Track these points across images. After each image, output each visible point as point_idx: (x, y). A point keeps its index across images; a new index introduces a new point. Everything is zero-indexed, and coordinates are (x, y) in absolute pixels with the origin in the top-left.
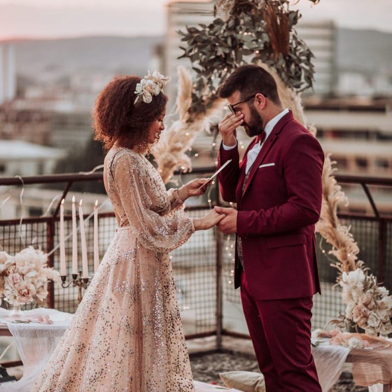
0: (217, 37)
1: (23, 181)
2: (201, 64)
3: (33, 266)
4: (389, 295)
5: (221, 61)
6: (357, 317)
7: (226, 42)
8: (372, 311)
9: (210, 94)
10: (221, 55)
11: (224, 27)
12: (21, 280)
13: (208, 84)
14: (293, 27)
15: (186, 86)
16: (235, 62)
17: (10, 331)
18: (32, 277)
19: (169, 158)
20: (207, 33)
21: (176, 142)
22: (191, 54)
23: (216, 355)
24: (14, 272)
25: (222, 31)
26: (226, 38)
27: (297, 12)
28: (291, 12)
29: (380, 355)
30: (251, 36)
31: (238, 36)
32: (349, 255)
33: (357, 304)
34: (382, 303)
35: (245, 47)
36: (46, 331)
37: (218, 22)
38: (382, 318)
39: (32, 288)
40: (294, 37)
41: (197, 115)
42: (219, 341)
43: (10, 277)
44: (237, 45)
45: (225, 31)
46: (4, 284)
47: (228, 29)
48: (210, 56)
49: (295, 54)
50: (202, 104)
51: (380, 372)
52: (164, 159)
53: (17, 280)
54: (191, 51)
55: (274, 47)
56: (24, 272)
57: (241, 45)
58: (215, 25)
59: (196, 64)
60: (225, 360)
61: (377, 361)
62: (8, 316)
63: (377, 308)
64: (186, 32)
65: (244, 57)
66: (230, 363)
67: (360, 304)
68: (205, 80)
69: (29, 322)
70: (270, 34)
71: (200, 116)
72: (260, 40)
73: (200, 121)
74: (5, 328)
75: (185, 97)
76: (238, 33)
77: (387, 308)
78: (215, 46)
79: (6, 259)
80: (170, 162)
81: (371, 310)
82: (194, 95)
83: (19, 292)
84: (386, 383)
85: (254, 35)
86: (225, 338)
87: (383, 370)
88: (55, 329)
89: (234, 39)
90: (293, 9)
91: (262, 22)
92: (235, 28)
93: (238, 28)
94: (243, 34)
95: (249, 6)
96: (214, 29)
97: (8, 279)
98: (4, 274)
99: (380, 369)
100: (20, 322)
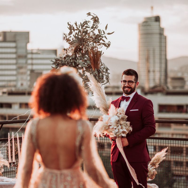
7: (72, 64)
11: (71, 58)
20: (63, 61)
27: (101, 51)
30: (82, 62)
31: (77, 62)
35: (80, 66)
37: (68, 56)
44: (76, 65)
45: (71, 60)
49: (101, 69)
57: (78, 66)
58: (66, 57)
64: (54, 61)
65: (79, 70)
70: (91, 61)
72: (86, 63)
89: (75, 63)
90: (99, 50)
91: (86, 56)
92: (75, 58)
93: (77, 58)
94: (79, 61)
95: (81, 49)
96: (66, 59)
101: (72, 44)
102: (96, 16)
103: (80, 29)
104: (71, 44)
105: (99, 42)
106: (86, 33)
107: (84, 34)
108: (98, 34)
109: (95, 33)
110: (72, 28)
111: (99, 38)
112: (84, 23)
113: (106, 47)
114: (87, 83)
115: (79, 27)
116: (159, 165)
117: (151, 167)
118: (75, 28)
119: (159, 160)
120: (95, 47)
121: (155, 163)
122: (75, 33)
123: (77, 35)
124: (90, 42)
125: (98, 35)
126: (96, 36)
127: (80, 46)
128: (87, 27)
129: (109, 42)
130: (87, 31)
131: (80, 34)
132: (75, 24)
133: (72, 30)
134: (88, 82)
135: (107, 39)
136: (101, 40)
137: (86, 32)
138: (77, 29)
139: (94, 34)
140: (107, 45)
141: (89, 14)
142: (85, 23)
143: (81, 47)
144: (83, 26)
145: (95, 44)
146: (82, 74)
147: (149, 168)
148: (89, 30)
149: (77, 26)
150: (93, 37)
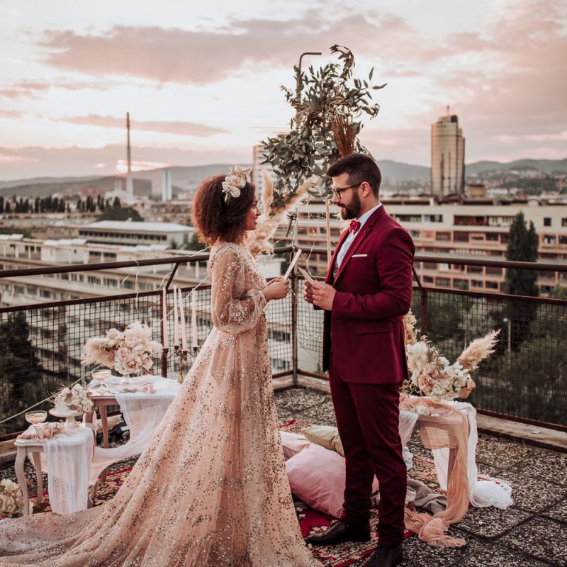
0: (294, 145)
1: (138, 264)
2: (281, 167)
3: (140, 340)
4: (449, 365)
5: (296, 165)
6: (423, 384)
7: (301, 149)
8: (437, 381)
9: (289, 192)
10: (297, 160)
11: (299, 137)
12: (129, 353)
13: (286, 183)
14: (357, 136)
15: (269, 186)
16: (308, 166)
17: (118, 400)
18: (138, 351)
19: (255, 245)
20: (285, 142)
21: (261, 231)
22: (272, 160)
23: (293, 390)
24: (123, 347)
25: (297, 141)
26: (301, 146)
27: (359, 123)
28: (354, 124)
29: (446, 421)
30: (321, 144)
31: (311, 144)
32: (408, 325)
33: (421, 373)
34: (445, 373)
35: (316, 153)
36: (149, 400)
37: (294, 133)
38: (446, 387)
39: (139, 359)
40: (358, 144)
41: (278, 209)
42: (295, 378)
43: (119, 351)
44: (309, 151)
45: (299, 140)
46: (114, 357)
47: (302, 138)
48: (289, 160)
50: (282, 200)
51: (447, 437)
52: (251, 246)
53: (125, 353)
54: (273, 157)
55: (341, 153)
56: (132, 346)
57: (313, 152)
58: (291, 136)
59: (276, 167)
60: (300, 395)
61: (444, 427)
62: (118, 384)
63: (441, 377)
64: (267, 142)
65: (316, 162)
66: (304, 397)
67: (425, 373)
68: (284, 180)
69: (135, 391)
70: (338, 142)
71: (280, 210)
72: (328, 147)
73: (281, 214)
74: (113, 398)
75: (268, 195)
76: (310, 141)
77: (449, 377)
78: (292, 152)
80: (256, 248)
81: (435, 379)
82: (275, 193)
83: (127, 364)
84: (452, 448)
85: (323, 142)
86: (299, 376)
87: (449, 436)
88: (158, 398)
89: (307, 147)
90: (356, 120)
91: (330, 132)
92: (308, 137)
93: (310, 137)
94: (314, 142)
95: (320, 120)
96: (292, 139)
97: (118, 352)
98: (115, 348)
99: (447, 434)
100: (127, 391)
101: (303, 109)
102: (348, 51)
103: (319, 79)
104: (299, 108)
105: (355, 105)
106: (329, 87)
107: (326, 89)
108: (355, 88)
109: (347, 87)
110: (303, 78)
111: (355, 97)
112: (327, 67)
113: (371, 115)
115: (318, 77)
116: (478, 365)
117: (462, 370)
118: (310, 78)
119: (479, 355)
120: (348, 115)
121: (471, 361)
122: (309, 89)
123: (312, 93)
124: (338, 105)
125: (353, 90)
126: (351, 92)
127: (317, 114)
128: (332, 76)
129: (377, 104)
130: (333, 83)
131: (318, 89)
132: (309, 71)
133: (304, 83)
135: (371, 98)
136: (361, 101)
137: (331, 86)
138: (313, 79)
139: (347, 90)
140: (372, 111)
141: (335, 49)
142: (329, 68)
143: (321, 114)
144: (326, 74)
145: (346, 108)
146: (321, 167)
147: (457, 371)
148: (337, 81)
149: (313, 74)
150: (345, 95)
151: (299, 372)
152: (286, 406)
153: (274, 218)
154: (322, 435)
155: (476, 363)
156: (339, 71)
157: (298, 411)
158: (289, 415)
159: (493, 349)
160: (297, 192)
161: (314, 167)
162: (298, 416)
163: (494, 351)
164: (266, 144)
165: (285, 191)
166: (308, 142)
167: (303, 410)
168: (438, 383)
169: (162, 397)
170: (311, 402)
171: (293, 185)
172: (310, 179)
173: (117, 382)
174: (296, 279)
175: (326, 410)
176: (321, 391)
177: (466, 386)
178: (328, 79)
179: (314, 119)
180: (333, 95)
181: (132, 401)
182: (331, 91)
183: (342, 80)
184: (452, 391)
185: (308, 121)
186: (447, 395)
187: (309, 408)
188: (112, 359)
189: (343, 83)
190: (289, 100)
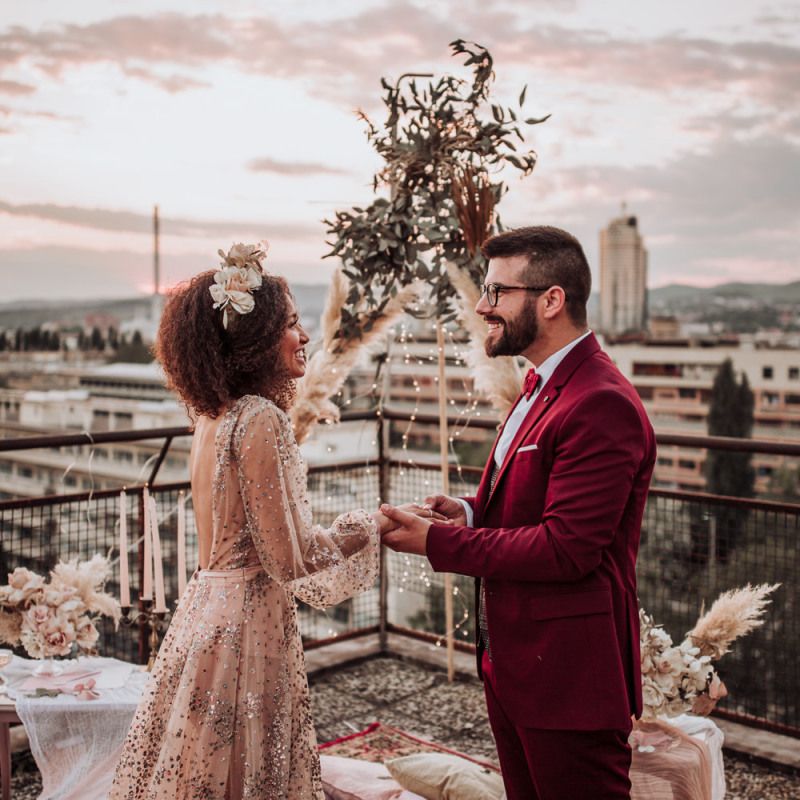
0: (379, 224)
1: (92, 440)
2: (356, 264)
3: (76, 590)
4: (672, 646)
5: (384, 260)
7: (392, 230)
8: (649, 679)
9: (370, 310)
10: (385, 251)
11: (390, 210)
12: (50, 617)
13: (365, 294)
14: (498, 208)
16: (406, 263)
17: (19, 714)
18: (70, 611)
19: (307, 409)
20: (364, 219)
21: (318, 383)
22: (342, 252)
23: (378, 661)
24: (41, 603)
25: (386, 216)
26: (393, 225)
27: (501, 185)
28: (492, 186)
29: (667, 763)
30: (430, 222)
31: (411, 222)
34: (666, 664)
35: (421, 239)
36: (82, 713)
37: (380, 203)
38: (668, 692)
39: (69, 629)
40: (497, 221)
41: (349, 341)
42: (383, 640)
43: (31, 612)
44: (407, 235)
45: (390, 215)
46: (20, 624)
47: (395, 212)
48: (370, 251)
50: (357, 325)
52: (299, 410)
53: (42, 618)
54: (341, 247)
55: (467, 238)
56: (56, 603)
57: (415, 237)
58: (376, 208)
59: (348, 265)
60: (390, 671)
61: (665, 773)
62: (30, 676)
63: (657, 671)
64: (334, 220)
65: (420, 255)
66: (398, 676)
68: (361, 288)
69: (54, 694)
70: (463, 217)
71: (352, 343)
72: (443, 228)
73: (355, 350)
74: (11, 709)
75: (333, 316)
76: (410, 217)
77: (672, 671)
78: (375, 237)
79: (27, 580)
80: (308, 414)
81: (645, 674)
82: (344, 312)
83: (46, 638)
85: (433, 220)
86: (390, 635)
87: (674, 792)
88: (100, 709)
89: (405, 228)
90: (494, 179)
91: (447, 201)
92: (406, 210)
93: (410, 210)
94: (418, 218)
95: (428, 178)
96: (375, 213)
97: (29, 615)
98: (23, 606)
99: (670, 789)
100: (42, 693)
101: (397, 157)
102: (483, 51)
103: (427, 105)
104: (391, 156)
105: (492, 151)
106: (446, 119)
107: (440, 122)
108: (494, 121)
109: (479, 118)
110: (398, 102)
111: (493, 137)
112: (442, 82)
113: (521, 171)
114: (449, 300)
115: (425, 99)
116: (729, 648)
118: (410, 102)
119: (731, 628)
120: (481, 169)
121: (716, 641)
122: (409, 122)
123: (414, 129)
124: (462, 150)
125: (490, 125)
126: (486, 129)
127: (423, 167)
128: (449, 98)
129: (532, 152)
130: (451, 111)
132: (409, 89)
133: (400, 110)
134: (452, 295)
135: (523, 140)
136: (503, 145)
137: (448, 116)
138: (416, 105)
139: (478, 124)
140: (524, 164)
141: (458, 47)
142: (445, 85)
143: (429, 169)
144: (440, 94)
145: (476, 156)
146: (430, 266)
147: (688, 659)
148: (460, 109)
149: (416, 95)
150: (474, 132)
151: (390, 628)
152: (365, 693)
153: (343, 358)
154: (424, 774)
155: (724, 643)
156: (465, 92)
157: (385, 704)
158: (369, 711)
159: (759, 618)
160: (385, 311)
161: (416, 264)
162: (385, 713)
163: (762, 622)
164: (331, 225)
165: (364, 308)
166: (405, 219)
167: (395, 701)
168: (651, 682)
169: (109, 706)
170: (410, 685)
171: (379, 298)
172: (408, 286)
173: (27, 672)
174: (386, 467)
175: (436, 701)
176: (428, 664)
177: (707, 690)
178: (443, 104)
179: (418, 177)
180: (453, 134)
181: (48, 716)
182: (450, 125)
183: (470, 106)
184: (679, 700)
185: (407, 180)
186: (670, 707)
187: (405, 697)
188: (17, 628)
189: (471, 112)
190: (372, 141)
